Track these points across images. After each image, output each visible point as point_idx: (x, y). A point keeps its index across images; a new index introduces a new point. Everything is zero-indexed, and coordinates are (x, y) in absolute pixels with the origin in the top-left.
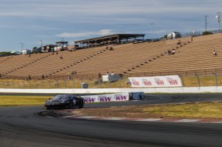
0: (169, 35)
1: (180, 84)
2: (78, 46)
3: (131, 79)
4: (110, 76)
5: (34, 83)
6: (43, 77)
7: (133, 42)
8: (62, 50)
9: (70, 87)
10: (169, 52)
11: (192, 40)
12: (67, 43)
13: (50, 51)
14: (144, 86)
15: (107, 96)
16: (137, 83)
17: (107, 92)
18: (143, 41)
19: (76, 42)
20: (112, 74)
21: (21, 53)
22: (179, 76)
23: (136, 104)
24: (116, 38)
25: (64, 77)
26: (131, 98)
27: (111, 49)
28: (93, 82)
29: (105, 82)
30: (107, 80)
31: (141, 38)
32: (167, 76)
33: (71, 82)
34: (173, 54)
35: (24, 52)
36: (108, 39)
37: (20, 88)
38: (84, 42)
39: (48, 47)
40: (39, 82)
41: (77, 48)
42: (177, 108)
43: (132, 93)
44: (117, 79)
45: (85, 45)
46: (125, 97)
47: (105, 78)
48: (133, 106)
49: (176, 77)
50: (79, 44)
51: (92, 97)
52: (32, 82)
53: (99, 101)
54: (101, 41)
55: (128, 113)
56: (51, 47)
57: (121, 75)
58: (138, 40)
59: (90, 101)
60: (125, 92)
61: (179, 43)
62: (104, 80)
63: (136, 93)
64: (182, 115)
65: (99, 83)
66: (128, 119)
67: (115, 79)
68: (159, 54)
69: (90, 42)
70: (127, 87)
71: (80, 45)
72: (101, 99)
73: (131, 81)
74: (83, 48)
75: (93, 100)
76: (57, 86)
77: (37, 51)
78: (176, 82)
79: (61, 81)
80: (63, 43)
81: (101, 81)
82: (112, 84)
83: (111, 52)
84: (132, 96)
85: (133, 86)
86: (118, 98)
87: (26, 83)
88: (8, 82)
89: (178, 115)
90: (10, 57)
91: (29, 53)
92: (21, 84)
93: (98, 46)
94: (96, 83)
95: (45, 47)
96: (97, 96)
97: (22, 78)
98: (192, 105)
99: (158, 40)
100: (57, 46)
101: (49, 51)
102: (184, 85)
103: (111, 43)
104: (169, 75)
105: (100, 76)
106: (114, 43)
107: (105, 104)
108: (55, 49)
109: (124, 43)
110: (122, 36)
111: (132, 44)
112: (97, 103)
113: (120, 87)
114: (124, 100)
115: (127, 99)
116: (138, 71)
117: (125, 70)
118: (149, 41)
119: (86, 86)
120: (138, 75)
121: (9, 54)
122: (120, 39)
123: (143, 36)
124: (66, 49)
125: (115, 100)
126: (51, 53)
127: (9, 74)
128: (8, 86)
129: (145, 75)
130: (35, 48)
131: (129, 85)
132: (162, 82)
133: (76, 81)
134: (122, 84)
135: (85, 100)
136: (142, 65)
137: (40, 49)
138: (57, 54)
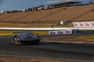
0: (93, 2)
2: (49, 7)
3: (74, 23)
4: (64, 22)
5: (28, 25)
6: (33, 22)
7: (75, 5)
8: (42, 9)
9: (45, 27)
10: (93, 10)
12: (44, 6)
13: (36, 10)
15: (62, 31)
16: (77, 25)
17: (62, 29)
18: (80, 5)
19: (48, 6)
20: (65, 21)
21: (23, 11)
23: (75, 35)
24: (67, 3)
25: (42, 22)
26: (73, 32)
27: (65, 9)
28: (56, 24)
29: (62, 25)
30: (63, 24)
35: (24, 10)
36: (64, 4)
37: (21, 27)
39: (35, 8)
40: (30, 25)
43: (74, 30)
44: (67, 23)
45: (53, 7)
46: (70, 32)
47: (62, 23)
48: (73, 36)
50: (49, 6)
51: (54, 32)
52: (27, 24)
53: (58, 34)
54: (60, 5)
55: (69, 39)
56: (37, 8)
57: (69, 22)
58: (78, 5)
59: (53, 34)
60: (70, 29)
62: (61, 24)
63: (75, 30)
65: (59, 25)
66: (69, 42)
67: (66, 23)
68: (88, 11)
69: (55, 6)
70: (72, 27)
71: (50, 7)
73: (74, 24)
75: (55, 33)
76: (39, 27)
77: (30, 10)
81: (60, 24)
82: (65, 26)
83: (65, 10)
84: (73, 31)
85: (75, 26)
86: (66, 32)
87: (24, 25)
88: (16, 25)
90: (17, 13)
91: (26, 11)
93: (59, 7)
94: (58, 25)
95: (34, 8)
96: (57, 31)
97: (23, 23)
99: (87, 4)
100: (39, 8)
101: (35, 10)
103: (65, 6)
104: (92, 21)
106: (66, 6)
107: (60, 34)
108: (38, 9)
109: (71, 6)
110: (70, 3)
111: (75, 6)
112: (56, 35)
113: (69, 27)
114: (69, 33)
115: (71, 33)
116: (77, 19)
117: (71, 19)
118: (83, 5)
119: (52, 27)
120: (77, 21)
121: (17, 11)
123: (80, 2)
124: (43, 9)
125: (65, 33)
126: (36, 11)
127: (17, 21)
128: (16, 27)
129: (81, 21)
130: (29, 8)
131: (73, 26)
132: (88, 25)
133: (48, 24)
134: (70, 26)
135: (51, 33)
136: (79, 16)
137: (31, 9)
138: (39, 11)
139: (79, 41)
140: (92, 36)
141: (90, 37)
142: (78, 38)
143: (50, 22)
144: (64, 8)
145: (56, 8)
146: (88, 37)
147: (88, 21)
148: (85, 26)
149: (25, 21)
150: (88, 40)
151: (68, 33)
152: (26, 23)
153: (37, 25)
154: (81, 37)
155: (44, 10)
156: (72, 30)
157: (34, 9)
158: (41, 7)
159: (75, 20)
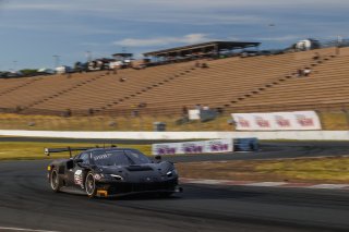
0: (300, 44)
1: (317, 124)
2: (147, 60)
3: (236, 116)
5: (76, 122)
6: (92, 112)
7: (239, 55)
8: (123, 67)
9: (136, 129)
11: (338, 52)
12: (130, 55)
13: (103, 68)
14: (258, 127)
16: (246, 124)
17: (197, 137)
18: (258, 54)
19: (146, 55)
20: (206, 108)
21: (55, 72)
22: (317, 112)
24: (212, 48)
25: (125, 112)
26: (236, 148)
27: (205, 66)
28: (174, 120)
29: (194, 121)
30: (197, 118)
31: (253, 49)
33: (137, 120)
34: (306, 75)
35: (60, 69)
36: (199, 50)
37: (53, 129)
38: (159, 54)
39: (100, 63)
40: (84, 120)
41: (148, 64)
42: (312, 165)
43: (239, 140)
45: (161, 59)
46: (226, 147)
47: (194, 114)
48: (240, 161)
49: (310, 114)
50: (150, 57)
51: (171, 145)
52: (73, 120)
53: (183, 153)
54: (187, 52)
55: (231, 173)
56: (106, 61)
57: (220, 111)
58: (248, 52)
60: (227, 138)
61: (316, 58)
63: (244, 139)
64: (320, 177)
65: (184, 123)
70: (230, 130)
71: (153, 59)
72: (188, 150)
73: (236, 119)
74: (158, 64)
75: (173, 150)
76: (115, 127)
77: (82, 68)
78: (310, 122)
79: (120, 119)
80: (123, 55)
81: (188, 120)
82: (206, 124)
83: (205, 70)
84: (238, 144)
85: (239, 127)
86: (214, 148)
87: (64, 121)
88: (34, 120)
89: (313, 176)
90: (37, 77)
91: (68, 71)
92: (55, 123)
93: (182, 61)
94: (180, 123)
95: (95, 62)
96: (179, 145)
97: (57, 113)
98: (336, 161)
99: (281, 52)
100: (113, 60)
103: (204, 56)
105: (185, 111)
106: (209, 56)
107: (194, 154)
108: (112, 65)
109: (226, 56)
110: (222, 46)
111: (237, 59)
112: (181, 156)
113: (218, 129)
114: (224, 151)
115: (230, 149)
116: (248, 102)
117: (227, 101)
118: (266, 53)
119: (161, 128)
120: (248, 110)
121: (34, 73)
122: (219, 50)
123: (256, 44)
125: (209, 151)
126: (103, 72)
127: (35, 107)
128: (33, 127)
129: (261, 109)
130: (78, 64)
131: (232, 126)
132: (286, 123)
133: (146, 118)
134: (222, 125)
135: (161, 151)
136: (255, 92)
137: (87, 65)
140: (306, 161)
142: (259, 168)
143: (155, 113)
144: (201, 62)
146: (293, 164)
147: (285, 108)
149: (64, 108)
150: (299, 176)
151: (220, 152)
153: (110, 122)
154: (270, 167)
155: (130, 69)
156: (234, 140)
157: (95, 66)
158: (122, 58)
159: (240, 104)
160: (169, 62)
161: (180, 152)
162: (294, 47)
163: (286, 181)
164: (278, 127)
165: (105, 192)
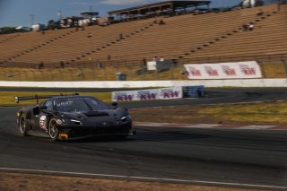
0: (246, 2)
1: (258, 74)
2: (112, 18)
3: (188, 67)
4: (158, 62)
5: (49, 73)
6: (62, 65)
7: (192, 12)
8: (90, 24)
9: (101, 79)
10: (245, 27)
11: (279, 9)
12: (97, 14)
13: (72, 25)
14: (207, 76)
15: (151, 92)
16: (198, 73)
18: (208, 11)
19: (110, 13)
20: (162, 60)
21: (32, 29)
22: (258, 62)
23: (192, 103)
24: (169, 6)
25: (91, 65)
26: (185, 94)
27: (162, 23)
28: (134, 71)
29: (152, 72)
30: (154, 68)
31: (205, 7)
32: (240, 63)
33: (102, 71)
34: (251, 29)
35: (35, 27)
36: (157, 8)
37: (28, 80)
38: (122, 13)
39: (70, 21)
40: (55, 71)
41: (112, 21)
42: (248, 109)
43: (187, 88)
44: (169, 68)
45: (124, 17)
46: (176, 94)
47: (151, 65)
48: (187, 106)
49: (252, 64)
50: (114, 15)
51: (128, 93)
52: (45, 71)
53: (139, 99)
54: (147, 10)
55: (175, 117)
56: (75, 19)
57: (175, 62)
58: (200, 10)
59: (126, 98)
60: (176, 85)
61: (260, 14)
62: (150, 69)
63: (193, 87)
64: (251, 119)
65: (143, 73)
66: (175, 125)
67: (166, 67)
68: (230, 30)
69: (132, 13)
70: (183, 79)
71: (116, 17)
72: (142, 97)
73: (188, 70)
75: (130, 97)
76: (82, 78)
77: (54, 25)
78: (252, 71)
79: (87, 70)
80: (91, 14)
81: (146, 70)
82: (161, 75)
84: (186, 91)
85: (191, 77)
86: (166, 95)
87: (37, 72)
88: (11, 72)
89: (246, 118)
90: (15, 34)
91: (42, 28)
92: (30, 74)
93: (142, 18)
94: (139, 73)
95: (65, 20)
96: (136, 93)
97: (33, 66)
98: (270, 105)
99: (229, 10)
100: (82, 19)
101: (71, 27)
102: (265, 76)
103: (161, 14)
104: (243, 60)
106: (165, 14)
107: (148, 100)
108: (80, 22)
109: (180, 14)
110: (177, 4)
111: (191, 15)
112: (136, 102)
113: (173, 78)
114: (175, 98)
115: (180, 96)
116: (199, 54)
117: (181, 53)
118: (216, 10)
119: (123, 78)
120: (199, 61)
121: (13, 30)
122: (174, 9)
123: (208, 3)
124: (96, 23)
125: (162, 98)
126: (74, 29)
127: (13, 60)
129: (210, 60)
130: (51, 22)
131: (184, 75)
132: (233, 72)
133: (109, 69)
134: (175, 75)
135: (119, 98)
136: (205, 46)
137: (59, 23)
138: (83, 30)
139: (204, 121)
141: (238, 110)
142: (201, 111)
143: (117, 65)
144: (158, 19)
145: (135, 19)
146: (232, 108)
147: (232, 59)
148: (222, 75)
149: (38, 62)
150: (233, 119)
151: (171, 98)
152: (41, 66)
153: (77, 74)
154: (210, 111)
155: (97, 26)
156: (183, 88)
157: (65, 24)
158: (90, 17)
159: (193, 56)
160: (130, 19)
161: (136, 98)
162: (241, 5)
163: (220, 123)
164: (225, 76)
165: (66, 136)
